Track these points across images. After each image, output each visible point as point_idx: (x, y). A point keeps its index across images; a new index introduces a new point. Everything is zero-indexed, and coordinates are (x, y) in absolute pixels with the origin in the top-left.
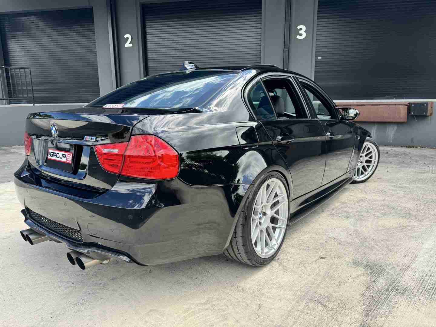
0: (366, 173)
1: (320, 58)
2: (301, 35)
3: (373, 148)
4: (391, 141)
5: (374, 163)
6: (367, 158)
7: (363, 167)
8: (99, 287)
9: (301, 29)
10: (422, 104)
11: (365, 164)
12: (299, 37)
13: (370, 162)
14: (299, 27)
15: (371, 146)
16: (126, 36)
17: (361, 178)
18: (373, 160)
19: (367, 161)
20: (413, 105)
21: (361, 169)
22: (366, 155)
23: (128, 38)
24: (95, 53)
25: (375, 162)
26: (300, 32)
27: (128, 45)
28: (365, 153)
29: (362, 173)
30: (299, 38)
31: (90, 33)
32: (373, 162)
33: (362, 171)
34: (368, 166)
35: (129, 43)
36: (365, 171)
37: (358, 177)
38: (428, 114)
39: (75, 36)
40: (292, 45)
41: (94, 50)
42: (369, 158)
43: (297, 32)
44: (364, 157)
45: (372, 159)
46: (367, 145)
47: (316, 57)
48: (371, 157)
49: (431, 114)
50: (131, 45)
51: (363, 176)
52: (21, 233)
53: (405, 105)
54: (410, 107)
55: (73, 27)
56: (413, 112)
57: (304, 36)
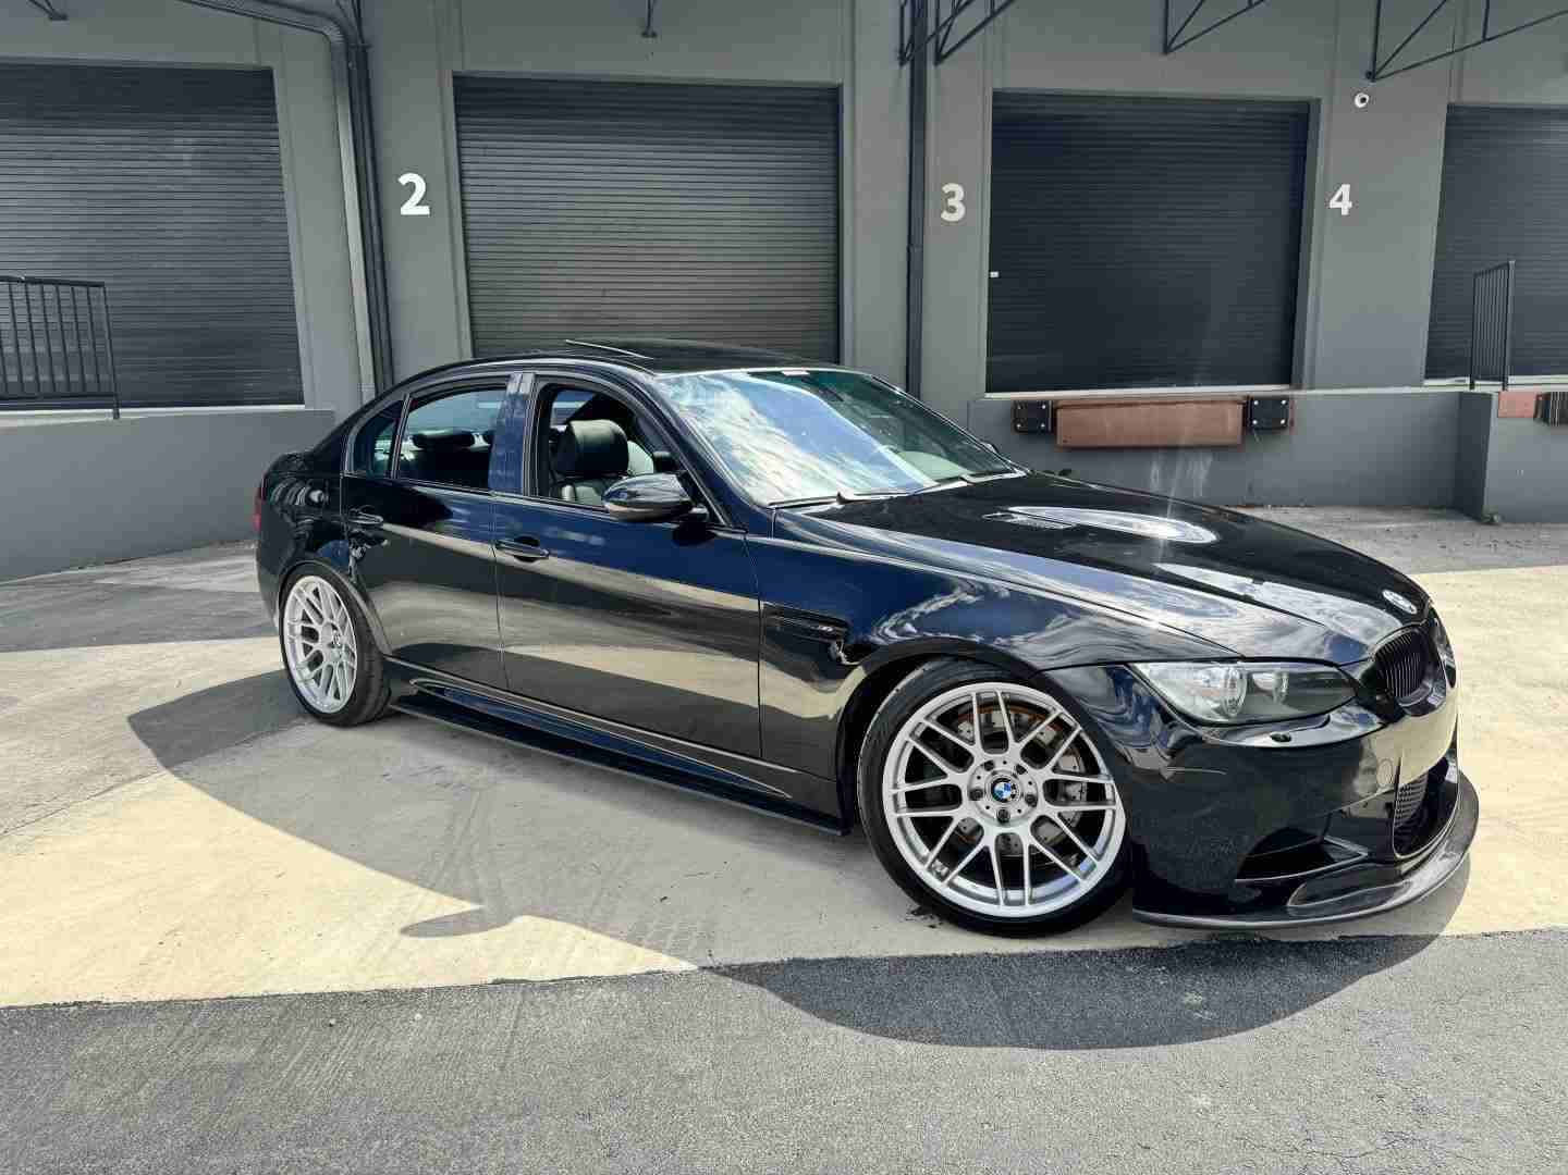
1: (996, 275)
2: (952, 210)
9: (952, 195)
10: (1277, 401)
12: (946, 216)
14: (947, 188)
16: (404, 180)
20: (1256, 403)
23: (411, 187)
26: (951, 202)
27: (410, 208)
30: (946, 218)
35: (418, 205)
38: (1289, 424)
39: (185, 164)
40: (930, 239)
43: (942, 203)
47: (990, 271)
49: (1292, 423)
50: (425, 210)
53: (1237, 402)
54: (1248, 407)
55: (176, 132)
56: (1258, 420)
57: (961, 212)
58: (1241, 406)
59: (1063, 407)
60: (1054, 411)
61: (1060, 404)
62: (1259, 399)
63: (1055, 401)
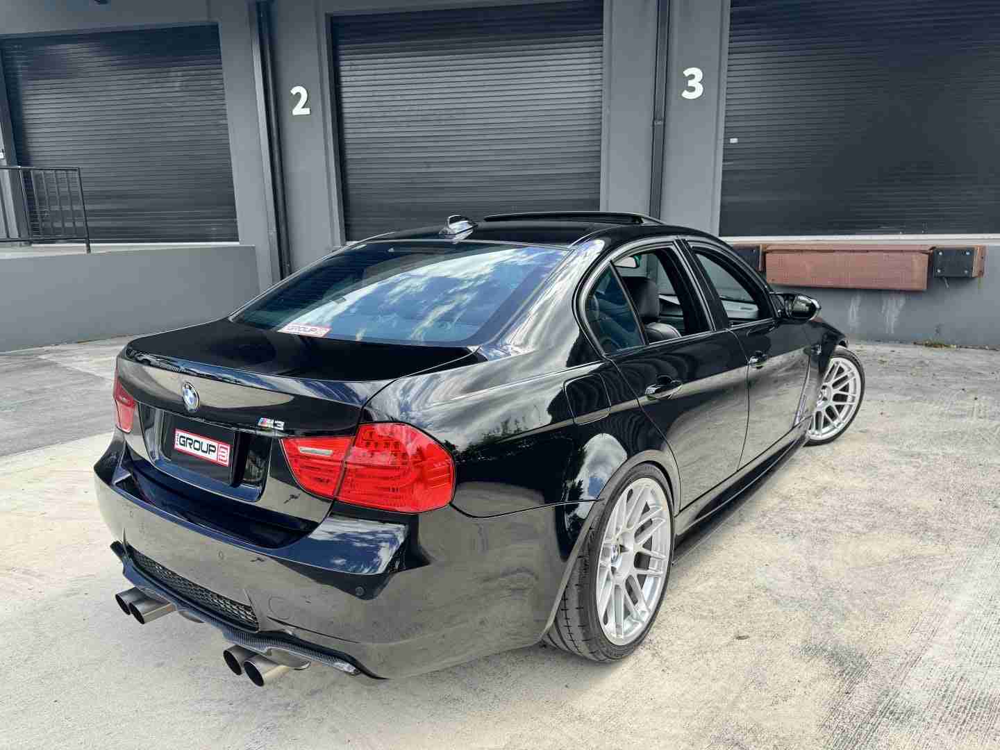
0: (836, 422)
1: (734, 141)
2: (692, 89)
3: (850, 369)
4: (893, 332)
5: (853, 401)
6: (837, 391)
7: (829, 410)
8: (286, 713)
9: (692, 77)
10: (961, 252)
11: (833, 404)
12: (686, 94)
13: (844, 398)
14: (687, 72)
15: (845, 364)
16: (294, 91)
17: (825, 433)
18: (850, 394)
19: (837, 398)
20: (941, 254)
21: (824, 414)
22: (835, 385)
23: (298, 95)
24: (226, 127)
25: (854, 398)
26: (691, 83)
27: (299, 110)
28: (833, 381)
29: (826, 423)
30: (688, 97)
31: (213, 82)
32: (849, 399)
33: (825, 419)
34: (840, 408)
35: (303, 107)
36: (832, 418)
37: (817, 432)
38: (974, 274)
39: (177, 89)
40: (673, 114)
41: (221, 122)
42: (841, 390)
43: (684, 83)
44: (832, 388)
45: (847, 391)
46: (837, 363)
47: (727, 138)
48: (846, 389)
49: (981, 273)
50: (307, 111)
51: (827, 429)
52: (118, 598)
53: (924, 252)
54: (934, 256)
55: (172, 69)
56: (941, 269)
57: (699, 91)
58: (927, 256)
59: (771, 251)
60: (764, 254)
61: (769, 248)
62: (942, 250)
63: (766, 246)
